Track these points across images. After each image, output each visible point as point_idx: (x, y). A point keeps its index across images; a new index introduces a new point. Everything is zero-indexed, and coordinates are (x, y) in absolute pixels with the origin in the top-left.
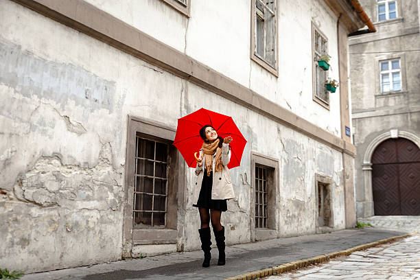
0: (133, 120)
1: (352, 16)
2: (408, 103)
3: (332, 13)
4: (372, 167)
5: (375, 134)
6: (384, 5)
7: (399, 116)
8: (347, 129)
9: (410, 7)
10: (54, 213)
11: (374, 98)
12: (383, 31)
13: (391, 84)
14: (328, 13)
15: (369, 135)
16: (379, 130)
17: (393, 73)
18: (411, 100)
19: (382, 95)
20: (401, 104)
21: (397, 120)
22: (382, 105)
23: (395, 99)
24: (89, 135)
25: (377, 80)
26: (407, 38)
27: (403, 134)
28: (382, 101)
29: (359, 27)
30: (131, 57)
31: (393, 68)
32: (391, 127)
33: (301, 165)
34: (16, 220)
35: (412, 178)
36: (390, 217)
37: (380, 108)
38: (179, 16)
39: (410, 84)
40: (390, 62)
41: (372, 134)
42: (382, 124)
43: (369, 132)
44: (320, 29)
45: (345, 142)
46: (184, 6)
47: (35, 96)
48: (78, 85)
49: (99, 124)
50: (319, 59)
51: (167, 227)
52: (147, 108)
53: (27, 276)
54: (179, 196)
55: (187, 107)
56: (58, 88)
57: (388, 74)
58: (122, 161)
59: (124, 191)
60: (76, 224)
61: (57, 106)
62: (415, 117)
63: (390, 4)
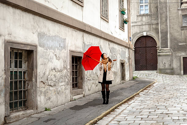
0: (72, 51)
2: (151, 20)
4: (135, 49)
7: (147, 26)
8: (130, 38)
10: (55, 88)
11: (136, 16)
13: (144, 10)
16: (138, 32)
17: (145, 5)
20: (148, 20)
21: (146, 28)
22: (140, 20)
23: (146, 17)
24: (61, 60)
25: (138, 8)
27: (149, 34)
28: (140, 18)
30: (69, 28)
31: (145, 3)
32: (143, 31)
33: (116, 57)
34: (47, 92)
35: (152, 54)
37: (139, 22)
38: (81, 7)
39: (152, 11)
42: (140, 29)
45: (130, 44)
46: (82, 3)
47: (49, 50)
48: (58, 42)
49: (63, 55)
50: (121, 10)
51: (79, 88)
52: (74, 46)
53: (51, 109)
54: (83, 77)
55: (84, 43)
56: (53, 45)
57: (143, 6)
58: (69, 67)
59: (70, 78)
60: (60, 91)
61: (53, 52)
62: (154, 26)
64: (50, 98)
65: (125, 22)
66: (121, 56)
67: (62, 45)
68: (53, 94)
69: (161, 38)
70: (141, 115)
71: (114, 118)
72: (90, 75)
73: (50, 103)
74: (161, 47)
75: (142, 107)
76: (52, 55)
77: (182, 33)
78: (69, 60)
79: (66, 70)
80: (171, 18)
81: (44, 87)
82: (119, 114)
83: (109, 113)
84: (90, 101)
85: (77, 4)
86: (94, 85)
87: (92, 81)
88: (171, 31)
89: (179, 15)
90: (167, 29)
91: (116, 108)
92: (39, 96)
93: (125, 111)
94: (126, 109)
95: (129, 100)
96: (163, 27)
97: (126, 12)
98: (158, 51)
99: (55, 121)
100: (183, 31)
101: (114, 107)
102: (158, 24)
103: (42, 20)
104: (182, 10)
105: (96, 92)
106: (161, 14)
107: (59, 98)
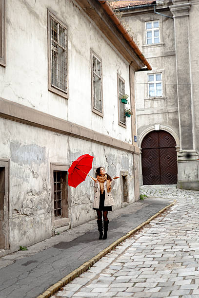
0: (52, 165)
2: (167, 106)
3: (126, 62)
4: (142, 151)
5: (145, 127)
6: (151, 32)
7: (160, 115)
8: (135, 137)
9: (169, 36)
10: (32, 218)
11: (143, 101)
12: (150, 52)
13: (155, 90)
14: (125, 62)
15: (140, 128)
16: (147, 125)
17: (157, 84)
18: (169, 104)
20: (162, 106)
21: (159, 118)
22: (149, 106)
23: (158, 102)
24: (40, 177)
25: (146, 88)
26: (166, 58)
27: (163, 128)
28: (149, 103)
29: (142, 66)
30: (50, 132)
31: (157, 80)
32: (155, 123)
33: (114, 168)
34: (22, 224)
35: (168, 158)
36: (153, 186)
37: (148, 109)
39: (168, 92)
40: (155, 75)
41: (142, 127)
42: (149, 120)
43: (140, 126)
44: (121, 76)
45: (134, 147)
46: (67, 94)
47: (24, 165)
48: (35, 153)
49: (42, 171)
50: (121, 97)
51: (63, 216)
52: (56, 157)
53: (28, 248)
54: (69, 200)
55: (69, 151)
56: (29, 157)
57: (153, 84)
58: (49, 187)
59: (51, 202)
60: (38, 222)
61: (30, 167)
62: (171, 116)
63: (155, 31)
64: (25, 233)
65: (127, 114)
66: (122, 166)
67: (40, 157)
68: (30, 226)
69: (182, 134)
70: (153, 254)
71: (116, 259)
72: (78, 197)
73: (25, 239)
74: (183, 149)
75: (154, 242)
76: (28, 171)
78: (50, 178)
79: (46, 192)
80: (196, 104)
81: (18, 218)
82: (123, 253)
83: (109, 252)
84: (81, 235)
85: (59, 97)
86: (84, 211)
87: (81, 206)
88: (197, 124)
90: (191, 121)
91: (117, 245)
92: (12, 229)
93: (130, 249)
94: (131, 245)
95: (135, 233)
96: (184, 117)
97: (128, 99)
98: (178, 154)
99: (37, 264)
101: (115, 243)
102: (176, 112)
103: (15, 124)
105: (87, 222)
106: (181, 98)
107: (37, 232)
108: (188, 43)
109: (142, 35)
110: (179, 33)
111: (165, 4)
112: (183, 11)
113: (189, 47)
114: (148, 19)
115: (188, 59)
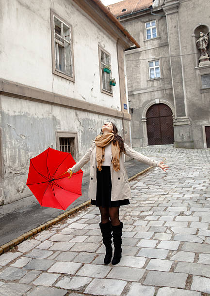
1: (125, 40)
2: (164, 84)
3: (112, 38)
4: (146, 120)
5: (148, 102)
6: (150, 30)
7: (160, 92)
8: (125, 105)
9: (164, 30)
11: (146, 82)
12: (150, 44)
13: (155, 74)
14: (110, 38)
15: (144, 103)
16: (149, 100)
17: (156, 68)
18: (165, 82)
19: (150, 80)
20: (160, 85)
21: (158, 94)
22: (151, 86)
23: (157, 82)
25: (147, 72)
26: (162, 48)
27: (162, 101)
28: (150, 83)
29: (130, 45)
31: (156, 65)
32: (155, 98)
33: (94, 132)
35: (167, 124)
36: (156, 146)
39: (164, 74)
40: (154, 62)
41: (146, 102)
42: (151, 96)
43: (144, 101)
44: (105, 49)
45: (123, 113)
50: (104, 67)
55: (1, 112)
57: (153, 69)
62: (168, 92)
63: (153, 29)
69: (176, 105)
74: (177, 116)
77: (202, 97)
80: (187, 80)
88: (188, 96)
89: (197, 75)
90: (183, 94)
96: (178, 92)
98: (174, 121)
100: (203, 95)
102: (171, 89)
104: (200, 69)
106: (174, 76)
108: (178, 33)
109: (143, 33)
110: (170, 27)
111: (159, 6)
112: (173, 9)
113: (179, 36)
114: (147, 20)
115: (179, 45)
